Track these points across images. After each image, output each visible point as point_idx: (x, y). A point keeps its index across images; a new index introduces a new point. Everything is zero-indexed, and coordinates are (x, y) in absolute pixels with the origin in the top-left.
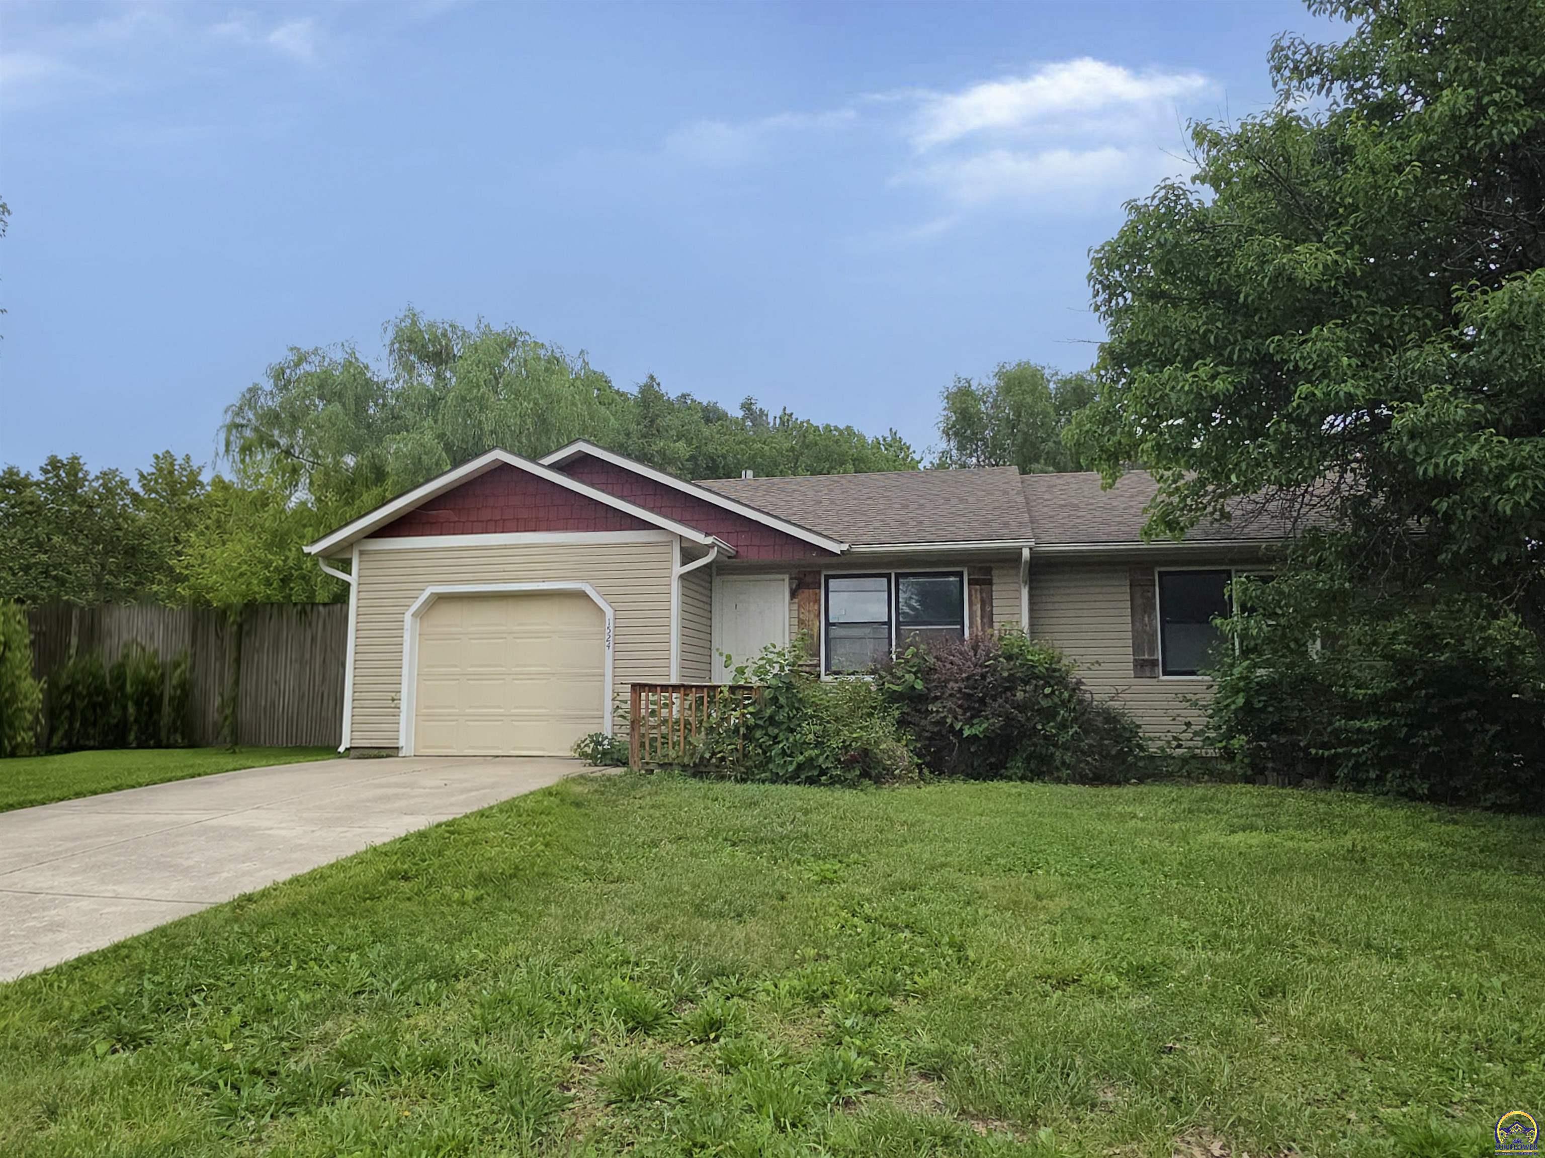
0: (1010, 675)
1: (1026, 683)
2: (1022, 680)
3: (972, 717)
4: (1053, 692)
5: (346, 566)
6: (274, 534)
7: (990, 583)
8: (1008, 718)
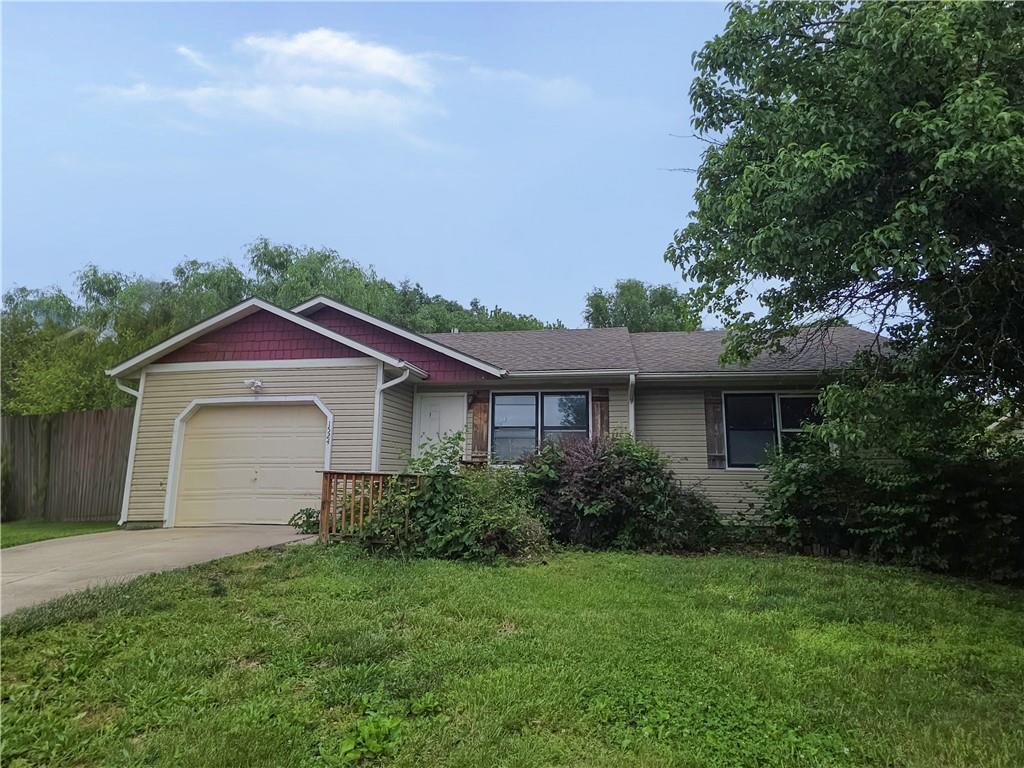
0: (621, 468)
1: (632, 474)
2: (630, 472)
3: (592, 499)
4: (652, 480)
5: (135, 385)
6: (85, 360)
7: (607, 400)
8: (619, 501)
